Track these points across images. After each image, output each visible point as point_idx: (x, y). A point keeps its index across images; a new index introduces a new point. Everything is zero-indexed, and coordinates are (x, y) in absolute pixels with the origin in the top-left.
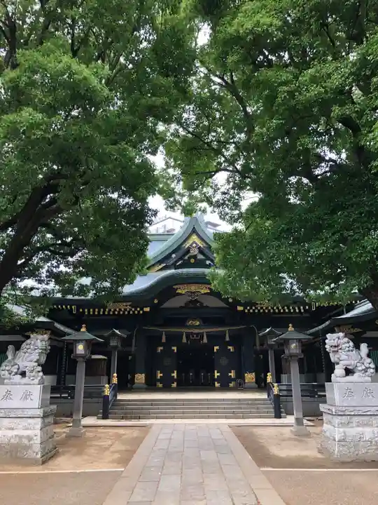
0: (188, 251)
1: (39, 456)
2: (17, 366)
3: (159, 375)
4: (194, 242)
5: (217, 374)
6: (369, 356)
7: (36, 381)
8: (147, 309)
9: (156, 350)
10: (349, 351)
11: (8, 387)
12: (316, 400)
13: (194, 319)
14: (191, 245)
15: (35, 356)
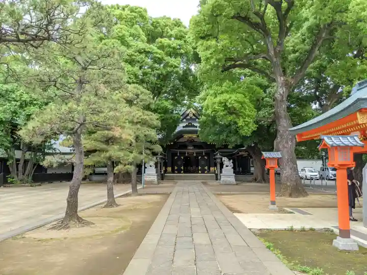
0: (188, 115)
1: (157, 183)
3: (176, 168)
4: (191, 111)
5: (200, 168)
6: (232, 163)
8: (172, 143)
9: (174, 158)
10: (227, 161)
11: (148, 169)
14: (189, 112)
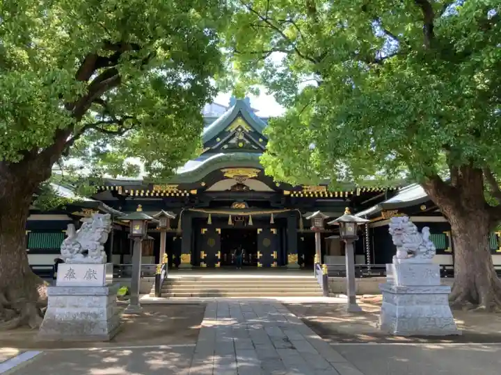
0: (233, 135)
1: (106, 332)
2: (78, 246)
3: (203, 255)
4: (240, 126)
5: (259, 255)
6: (430, 239)
7: (99, 260)
8: (194, 192)
9: (201, 231)
10: (413, 234)
11: (72, 266)
12: (360, 279)
13: (240, 203)
14: (236, 129)
15: (97, 236)
